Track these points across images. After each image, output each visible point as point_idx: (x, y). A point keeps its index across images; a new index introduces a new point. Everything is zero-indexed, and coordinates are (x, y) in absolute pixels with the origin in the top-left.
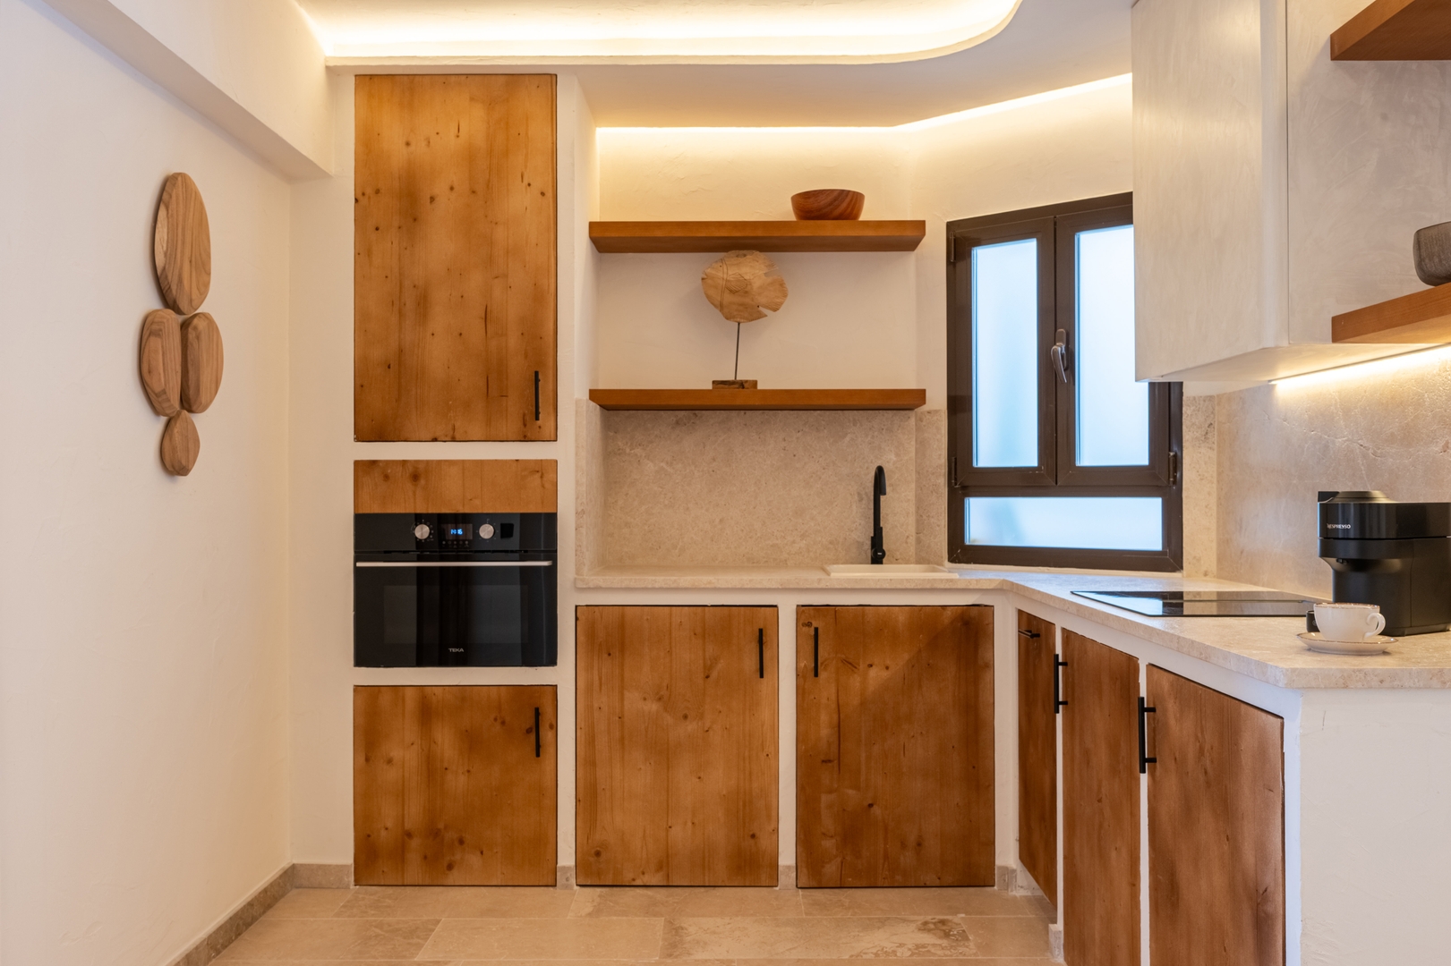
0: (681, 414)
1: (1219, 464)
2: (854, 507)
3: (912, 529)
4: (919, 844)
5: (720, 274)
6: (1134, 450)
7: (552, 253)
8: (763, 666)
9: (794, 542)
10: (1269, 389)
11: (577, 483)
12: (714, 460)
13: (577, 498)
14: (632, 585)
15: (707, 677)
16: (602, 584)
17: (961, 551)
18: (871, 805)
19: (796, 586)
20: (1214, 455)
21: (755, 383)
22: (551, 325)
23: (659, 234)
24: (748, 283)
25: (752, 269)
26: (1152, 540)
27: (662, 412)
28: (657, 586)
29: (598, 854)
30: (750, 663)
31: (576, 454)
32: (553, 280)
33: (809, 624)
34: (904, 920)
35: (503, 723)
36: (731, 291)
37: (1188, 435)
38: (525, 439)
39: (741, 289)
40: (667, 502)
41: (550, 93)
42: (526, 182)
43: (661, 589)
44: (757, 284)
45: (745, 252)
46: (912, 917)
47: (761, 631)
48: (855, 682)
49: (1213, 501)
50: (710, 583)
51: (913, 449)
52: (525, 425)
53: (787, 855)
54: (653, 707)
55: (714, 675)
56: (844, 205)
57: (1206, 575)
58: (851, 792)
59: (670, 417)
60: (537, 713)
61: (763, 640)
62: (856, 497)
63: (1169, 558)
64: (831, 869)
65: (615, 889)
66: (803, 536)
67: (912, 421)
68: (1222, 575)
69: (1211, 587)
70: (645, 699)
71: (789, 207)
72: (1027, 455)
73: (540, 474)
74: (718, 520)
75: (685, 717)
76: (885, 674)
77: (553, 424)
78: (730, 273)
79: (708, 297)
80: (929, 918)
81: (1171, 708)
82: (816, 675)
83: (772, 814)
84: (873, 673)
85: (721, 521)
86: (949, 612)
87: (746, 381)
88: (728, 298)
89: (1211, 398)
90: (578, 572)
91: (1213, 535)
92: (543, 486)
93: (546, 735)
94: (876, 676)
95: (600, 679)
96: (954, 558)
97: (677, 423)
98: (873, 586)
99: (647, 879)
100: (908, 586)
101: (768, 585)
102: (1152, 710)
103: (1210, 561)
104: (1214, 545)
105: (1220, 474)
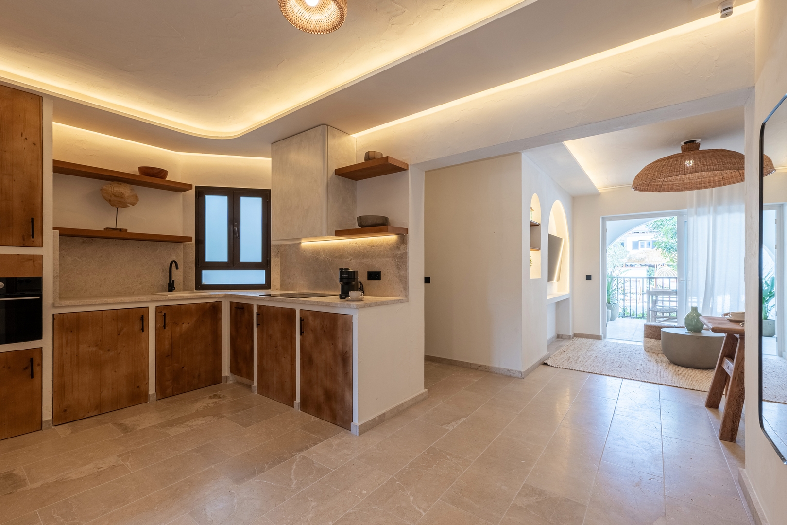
0: (85, 239)
1: (281, 262)
2: (161, 273)
3: (181, 280)
4: (199, 376)
5: (110, 189)
6: (258, 258)
7: (40, 170)
8: (143, 328)
9: (137, 286)
10: (299, 244)
11: (54, 264)
12: (101, 257)
13: (54, 271)
14: (85, 303)
15: (119, 334)
16: (69, 304)
17: (200, 286)
18: (183, 367)
19: (157, 300)
20: (279, 259)
21: (126, 230)
22: (40, 200)
23: (83, 170)
24: (123, 194)
25: (125, 190)
26: (262, 281)
27: (76, 238)
28: (97, 303)
29: (65, 411)
30: (137, 327)
31: (54, 253)
32: (41, 181)
33: (161, 312)
34: (203, 398)
35: (9, 368)
36: (115, 196)
37: (272, 254)
38: (24, 246)
39: (121, 196)
40: (78, 272)
41: (38, 103)
42: (24, 137)
43: (99, 305)
44: (127, 195)
45: (122, 183)
46: (206, 396)
47: (143, 316)
48: (178, 329)
49: (279, 271)
50: (122, 301)
51: (182, 255)
52: (24, 240)
53: (152, 391)
54: (94, 349)
55: (122, 333)
56: (163, 174)
57: (277, 289)
58: (176, 364)
59: (81, 240)
60: (32, 360)
61: (143, 319)
62: (161, 270)
63: (267, 285)
64: (169, 391)
65: (74, 422)
66: (140, 284)
67: (182, 246)
68: (281, 289)
69: (279, 292)
70: (90, 346)
71: (137, 170)
72: (224, 257)
73: (32, 261)
74: (103, 279)
75: (109, 350)
76: (188, 325)
77: (40, 240)
78: (115, 189)
79: (103, 196)
80: (210, 395)
81: (311, 319)
82: (165, 328)
83: (146, 378)
84: (184, 325)
85: (104, 279)
86: (208, 304)
87: (123, 229)
88: (113, 198)
89: (279, 245)
90: (54, 300)
91: (279, 279)
92: (34, 266)
93: (36, 369)
94: (185, 326)
95: (67, 342)
96: (197, 289)
97: (83, 242)
98: (185, 298)
99: (90, 414)
100: (197, 297)
101: (146, 300)
102: (303, 320)
103: (278, 286)
104: (279, 282)
105: (281, 264)
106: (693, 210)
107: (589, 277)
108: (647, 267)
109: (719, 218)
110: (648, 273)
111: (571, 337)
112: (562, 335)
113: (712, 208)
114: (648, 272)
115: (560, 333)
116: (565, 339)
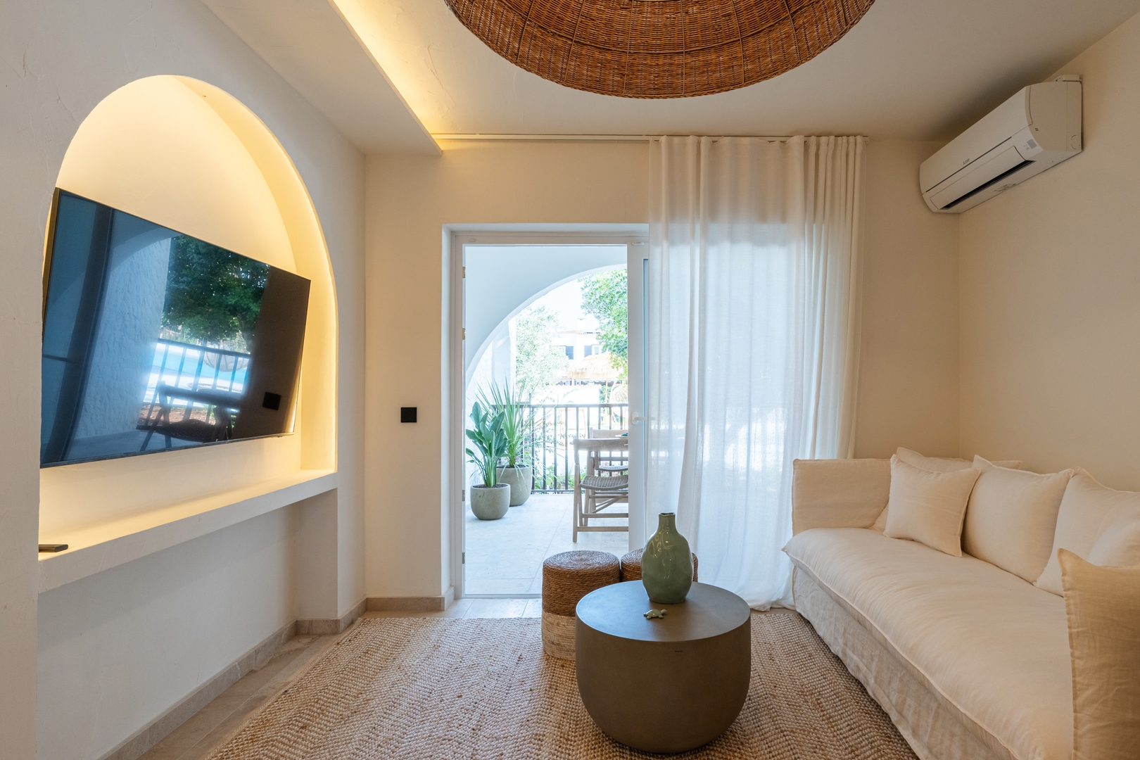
106: (660, 227)
107: (409, 415)
108: (600, 385)
109: (712, 252)
110: (602, 395)
111: (342, 626)
112: (311, 622)
113: (698, 227)
114: (602, 392)
115: (308, 615)
116: (320, 635)
